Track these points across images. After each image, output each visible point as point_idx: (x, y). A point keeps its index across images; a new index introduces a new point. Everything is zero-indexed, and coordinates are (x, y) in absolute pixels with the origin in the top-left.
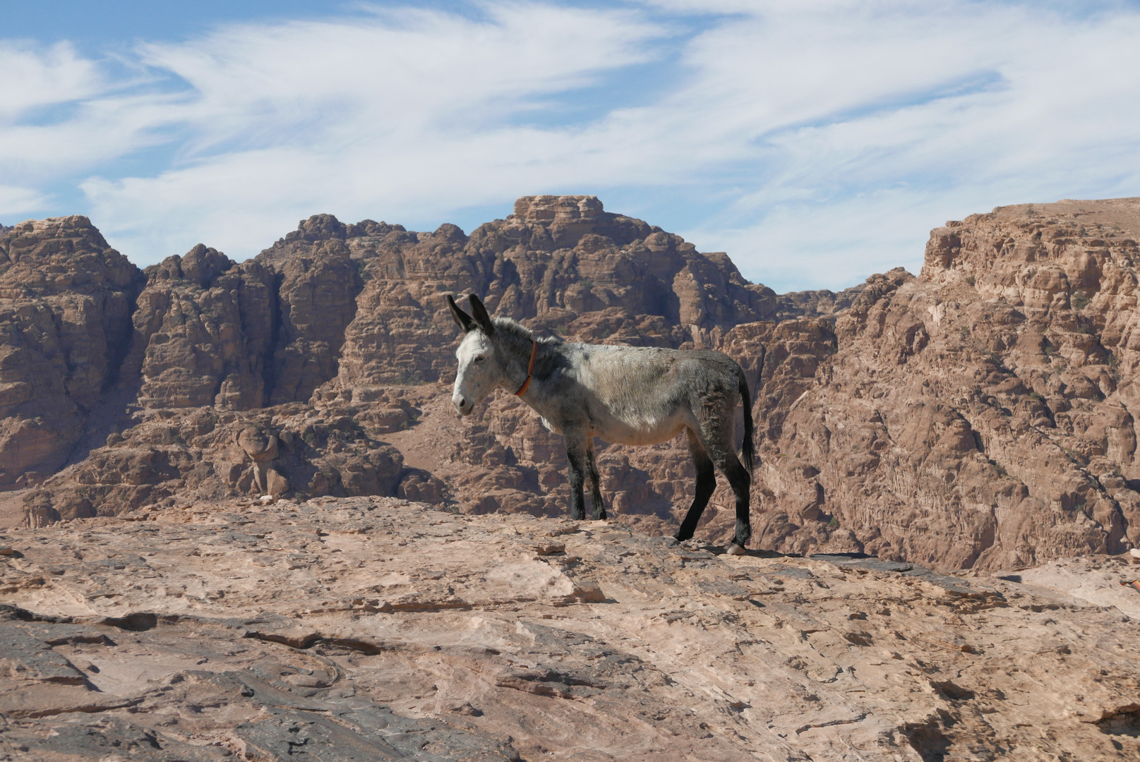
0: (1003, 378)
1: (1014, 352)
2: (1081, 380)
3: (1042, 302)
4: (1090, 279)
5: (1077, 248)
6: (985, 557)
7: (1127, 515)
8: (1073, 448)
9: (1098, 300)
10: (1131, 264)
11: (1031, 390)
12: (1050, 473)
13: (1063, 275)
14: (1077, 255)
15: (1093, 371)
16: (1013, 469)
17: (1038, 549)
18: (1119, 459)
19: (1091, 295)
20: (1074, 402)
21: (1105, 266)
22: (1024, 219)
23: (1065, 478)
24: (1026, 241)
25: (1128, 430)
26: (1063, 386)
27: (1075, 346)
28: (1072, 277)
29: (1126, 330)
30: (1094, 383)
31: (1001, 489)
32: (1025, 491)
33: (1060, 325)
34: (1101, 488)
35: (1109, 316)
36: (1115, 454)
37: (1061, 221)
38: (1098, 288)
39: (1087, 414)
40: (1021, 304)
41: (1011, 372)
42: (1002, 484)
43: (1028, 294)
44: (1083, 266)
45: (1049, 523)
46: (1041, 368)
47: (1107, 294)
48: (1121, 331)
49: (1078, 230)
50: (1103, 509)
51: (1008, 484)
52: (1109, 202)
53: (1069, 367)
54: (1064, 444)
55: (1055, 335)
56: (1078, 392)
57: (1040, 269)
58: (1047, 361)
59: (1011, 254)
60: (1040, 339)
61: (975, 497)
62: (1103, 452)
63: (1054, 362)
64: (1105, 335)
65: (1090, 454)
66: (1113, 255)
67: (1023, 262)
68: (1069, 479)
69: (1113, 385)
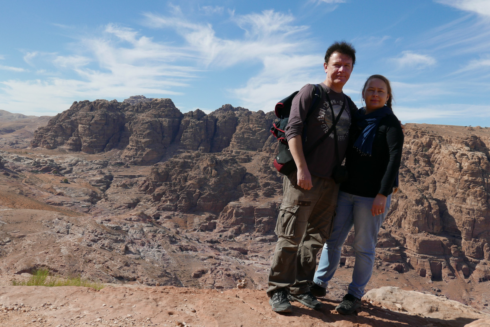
0: (404, 168)
1: (407, 161)
2: (424, 171)
3: (416, 149)
4: (429, 145)
5: (426, 136)
6: (394, 213)
7: (432, 206)
8: (420, 188)
10: (440, 142)
11: (411, 171)
12: (414, 193)
13: (422, 143)
14: (426, 138)
15: (427, 168)
16: (404, 191)
17: (408, 212)
18: (431, 192)
19: (429, 149)
20: (421, 176)
21: (433, 142)
22: (413, 127)
24: (413, 133)
25: (435, 185)
26: (419, 172)
27: (423, 162)
28: (424, 144)
30: (427, 171)
31: (400, 196)
32: (406, 197)
33: (420, 156)
34: (426, 198)
35: (433, 155)
36: (431, 190)
37: (423, 129)
38: (431, 147)
39: (424, 179)
40: (410, 149)
41: (406, 166)
42: (401, 195)
43: (412, 147)
44: (427, 141)
45: (412, 206)
46: (414, 166)
47: (433, 149)
48: (436, 159)
49: (427, 132)
50: (426, 204)
51: (402, 195)
52: (435, 125)
53: (421, 167)
54: (418, 186)
55: (418, 158)
56: (423, 173)
57: (416, 141)
58: (416, 164)
59: (409, 136)
60: (414, 159)
61: (393, 197)
62: (428, 190)
63: (417, 165)
64: (431, 159)
65: (424, 190)
66: (436, 139)
67: (412, 138)
68: (418, 196)
69: (432, 173)
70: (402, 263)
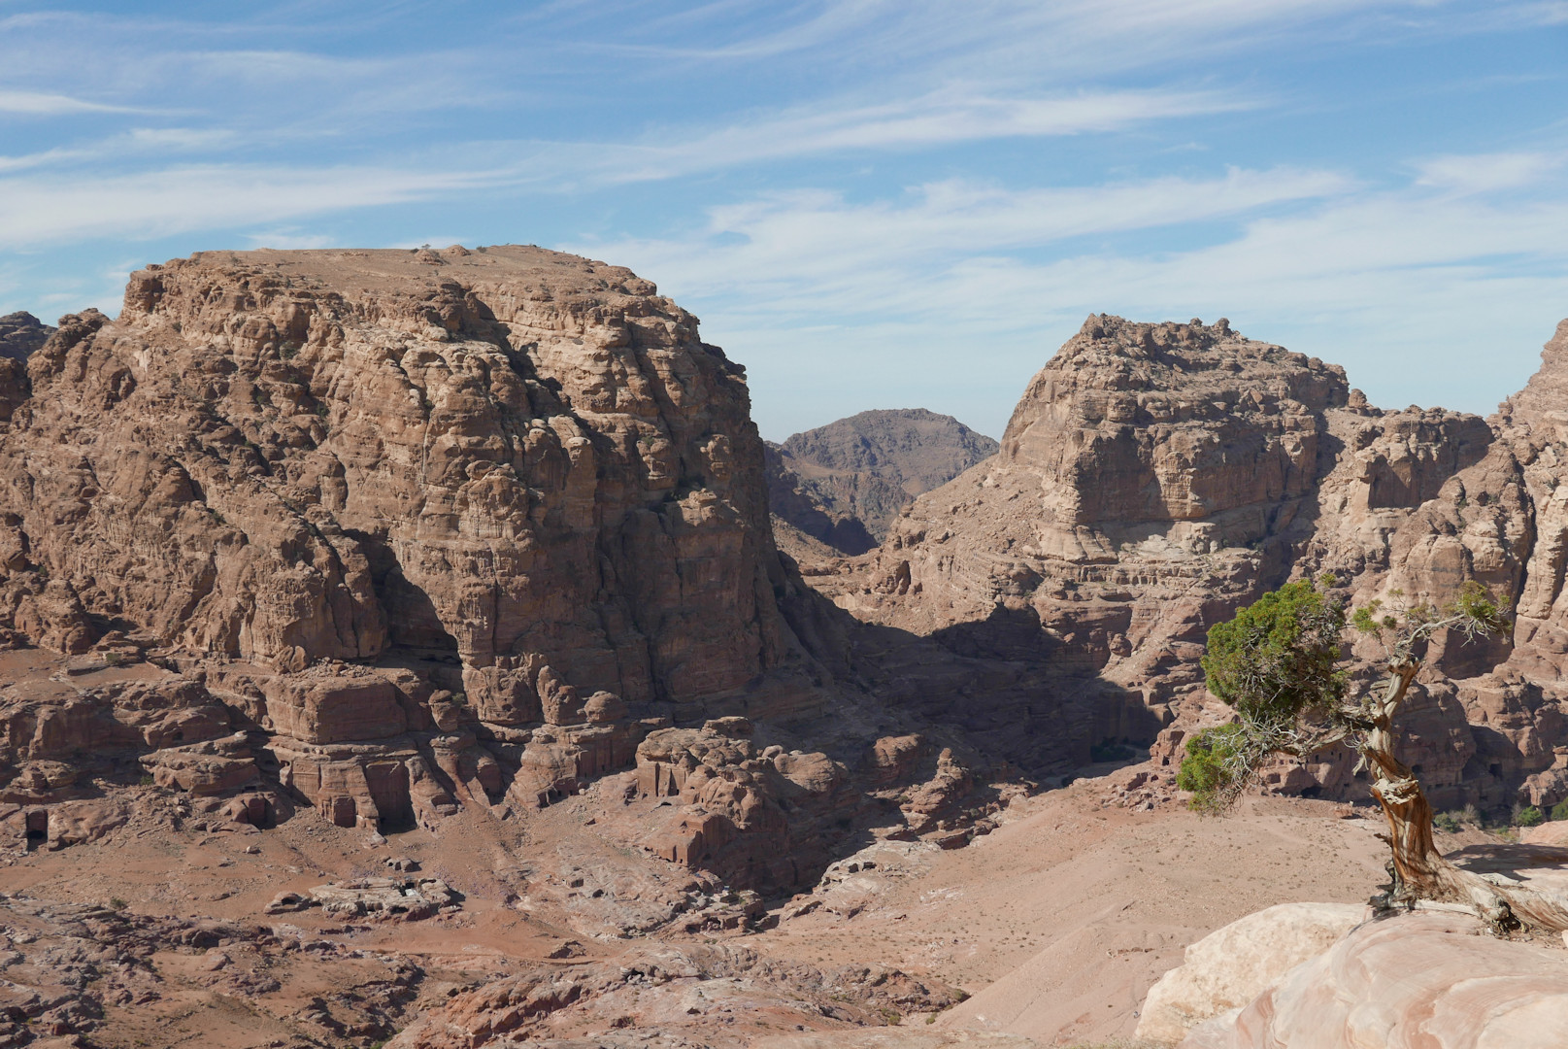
0: (217, 427)
1: (226, 400)
2: (292, 430)
3: (252, 351)
4: (298, 330)
5: (284, 298)
6: (204, 604)
7: (344, 561)
8: (290, 496)
9: (306, 350)
10: (336, 317)
11: (244, 438)
12: (270, 521)
13: (271, 325)
14: (284, 306)
15: (304, 420)
16: (232, 517)
17: (258, 596)
18: (331, 507)
19: (300, 346)
20: (286, 451)
21: (312, 318)
22: (229, 267)
23: (284, 525)
24: (233, 290)
25: (340, 479)
26: (275, 435)
27: (285, 395)
28: (281, 328)
29: (333, 381)
30: (305, 431)
31: (221, 536)
32: (244, 540)
33: (271, 375)
34: (318, 534)
35: (317, 368)
36: (328, 502)
37: (266, 271)
38: (306, 340)
39: (299, 463)
40: (230, 352)
41: (224, 421)
42: (221, 532)
43: (237, 342)
44: (290, 317)
45: (269, 570)
46: (253, 417)
47: (315, 345)
48: (329, 381)
49: (283, 280)
50: (322, 556)
51: (227, 532)
52: (306, 253)
53: (280, 416)
54: (281, 492)
55: (265, 384)
56: (290, 441)
57: (249, 318)
58: (258, 410)
59: (219, 302)
60: (251, 388)
61: (193, 545)
62: (318, 501)
63: (266, 411)
64: (313, 385)
65: (307, 501)
66: (320, 307)
67: (231, 310)
68: (287, 527)
69: (323, 433)
70: (264, 789)
